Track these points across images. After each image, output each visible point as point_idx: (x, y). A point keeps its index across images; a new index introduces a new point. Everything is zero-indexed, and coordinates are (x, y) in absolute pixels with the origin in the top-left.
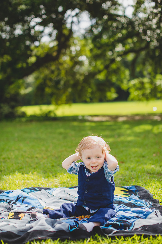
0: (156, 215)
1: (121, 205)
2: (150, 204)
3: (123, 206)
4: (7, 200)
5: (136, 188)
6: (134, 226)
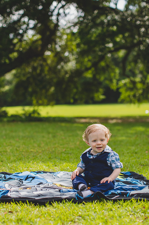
1: (119, 183)
2: (144, 183)
4: (17, 179)
6: (130, 193)
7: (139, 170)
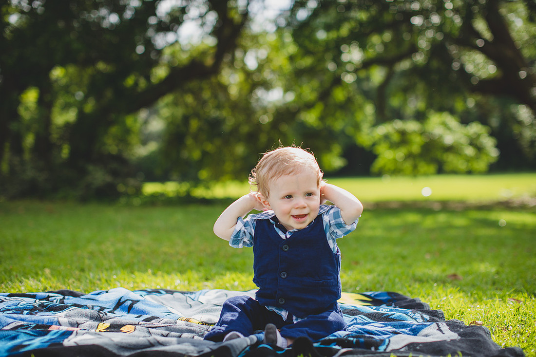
0: (439, 329)
1: (356, 317)
2: (424, 317)
3: (362, 318)
4: (93, 306)
5: (391, 296)
6: (388, 344)
7: (410, 289)
